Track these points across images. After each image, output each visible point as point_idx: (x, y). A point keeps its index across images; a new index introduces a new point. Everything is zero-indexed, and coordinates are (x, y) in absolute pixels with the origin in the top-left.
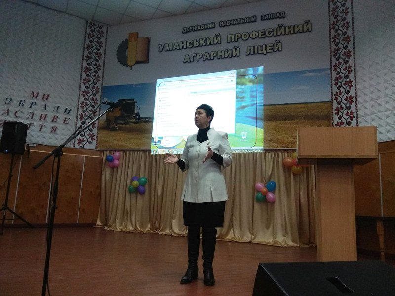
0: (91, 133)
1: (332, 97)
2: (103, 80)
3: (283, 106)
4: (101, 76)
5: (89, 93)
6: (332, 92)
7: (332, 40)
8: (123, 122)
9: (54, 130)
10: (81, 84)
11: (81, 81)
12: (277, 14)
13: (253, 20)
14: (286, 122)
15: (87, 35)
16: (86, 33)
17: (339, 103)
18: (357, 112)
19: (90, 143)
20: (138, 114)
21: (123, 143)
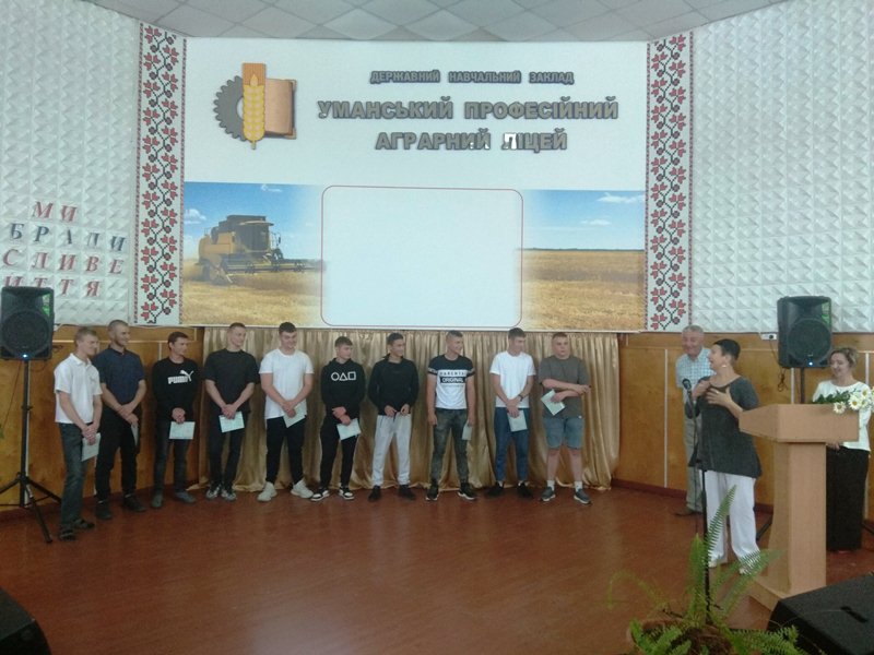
0: (168, 290)
1: (646, 244)
2: (182, 168)
3: (569, 254)
4: (178, 157)
5: (157, 198)
6: (647, 236)
7: (651, 141)
8: (243, 267)
9: (93, 289)
10: (138, 177)
11: (138, 172)
12: (559, 74)
13: (514, 78)
14: (573, 282)
15: (144, 60)
16: (141, 53)
17: (660, 256)
18: (690, 277)
19: (167, 311)
20: (277, 251)
21: (247, 313)
